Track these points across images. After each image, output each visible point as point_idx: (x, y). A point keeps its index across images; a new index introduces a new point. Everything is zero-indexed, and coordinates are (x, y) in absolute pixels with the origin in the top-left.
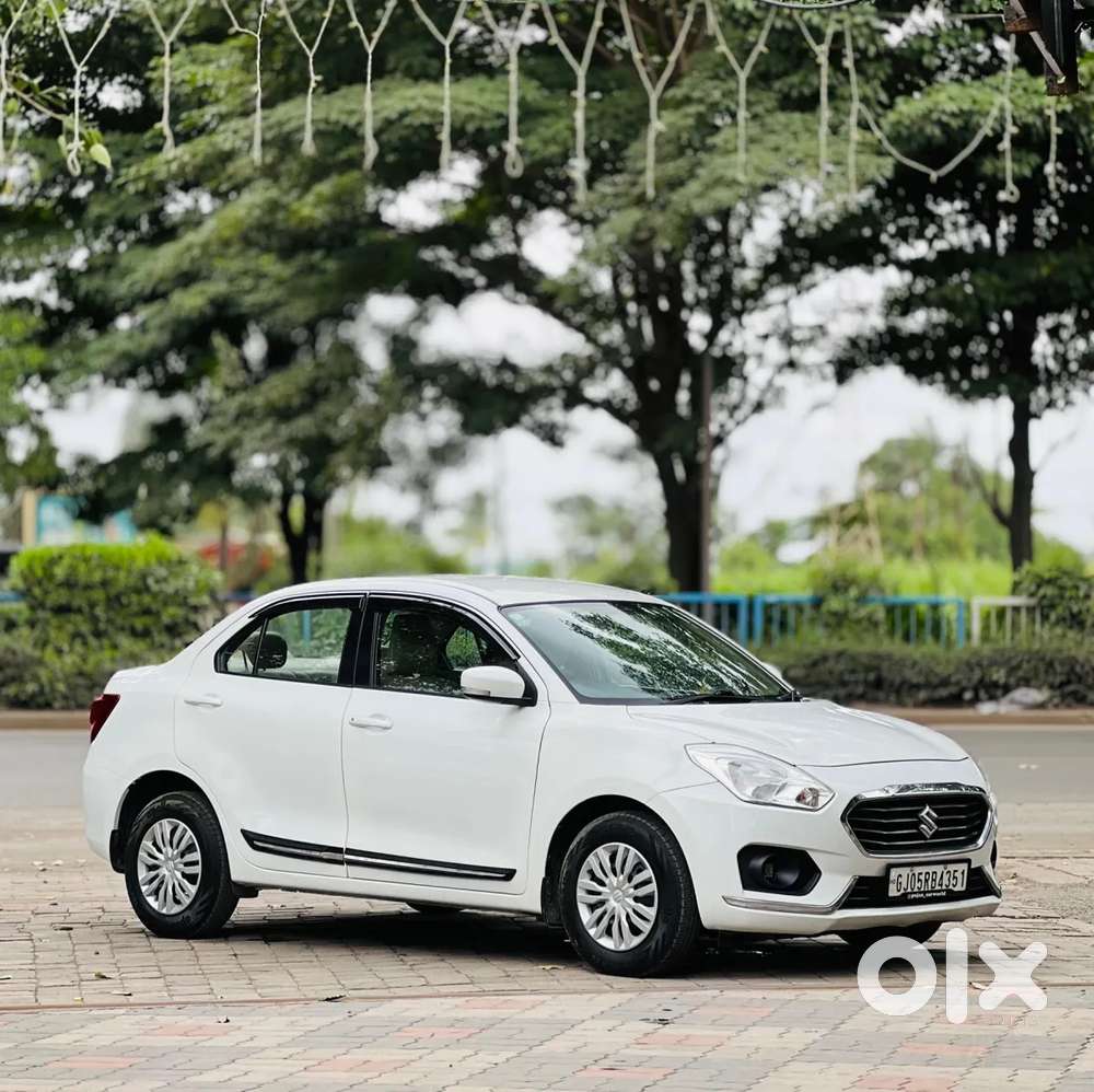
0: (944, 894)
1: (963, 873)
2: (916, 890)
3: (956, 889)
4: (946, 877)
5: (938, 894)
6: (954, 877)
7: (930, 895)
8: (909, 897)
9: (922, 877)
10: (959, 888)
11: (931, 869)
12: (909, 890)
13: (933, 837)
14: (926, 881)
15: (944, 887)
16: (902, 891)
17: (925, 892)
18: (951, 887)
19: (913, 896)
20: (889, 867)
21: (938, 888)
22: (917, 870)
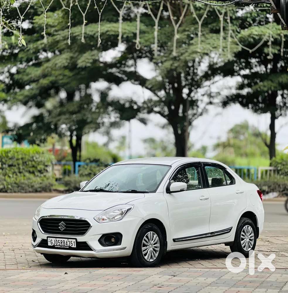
0: (68, 247)
1: (74, 242)
2: (58, 245)
3: (72, 247)
4: (68, 243)
5: (66, 247)
6: (71, 243)
7: (63, 247)
8: (55, 246)
9: (60, 241)
10: (73, 246)
11: (63, 240)
12: (55, 245)
13: (64, 230)
14: (61, 243)
15: (68, 245)
16: (53, 245)
17: (61, 246)
18: (70, 246)
19: (57, 246)
20: (48, 237)
21: (66, 245)
22: (58, 239)
